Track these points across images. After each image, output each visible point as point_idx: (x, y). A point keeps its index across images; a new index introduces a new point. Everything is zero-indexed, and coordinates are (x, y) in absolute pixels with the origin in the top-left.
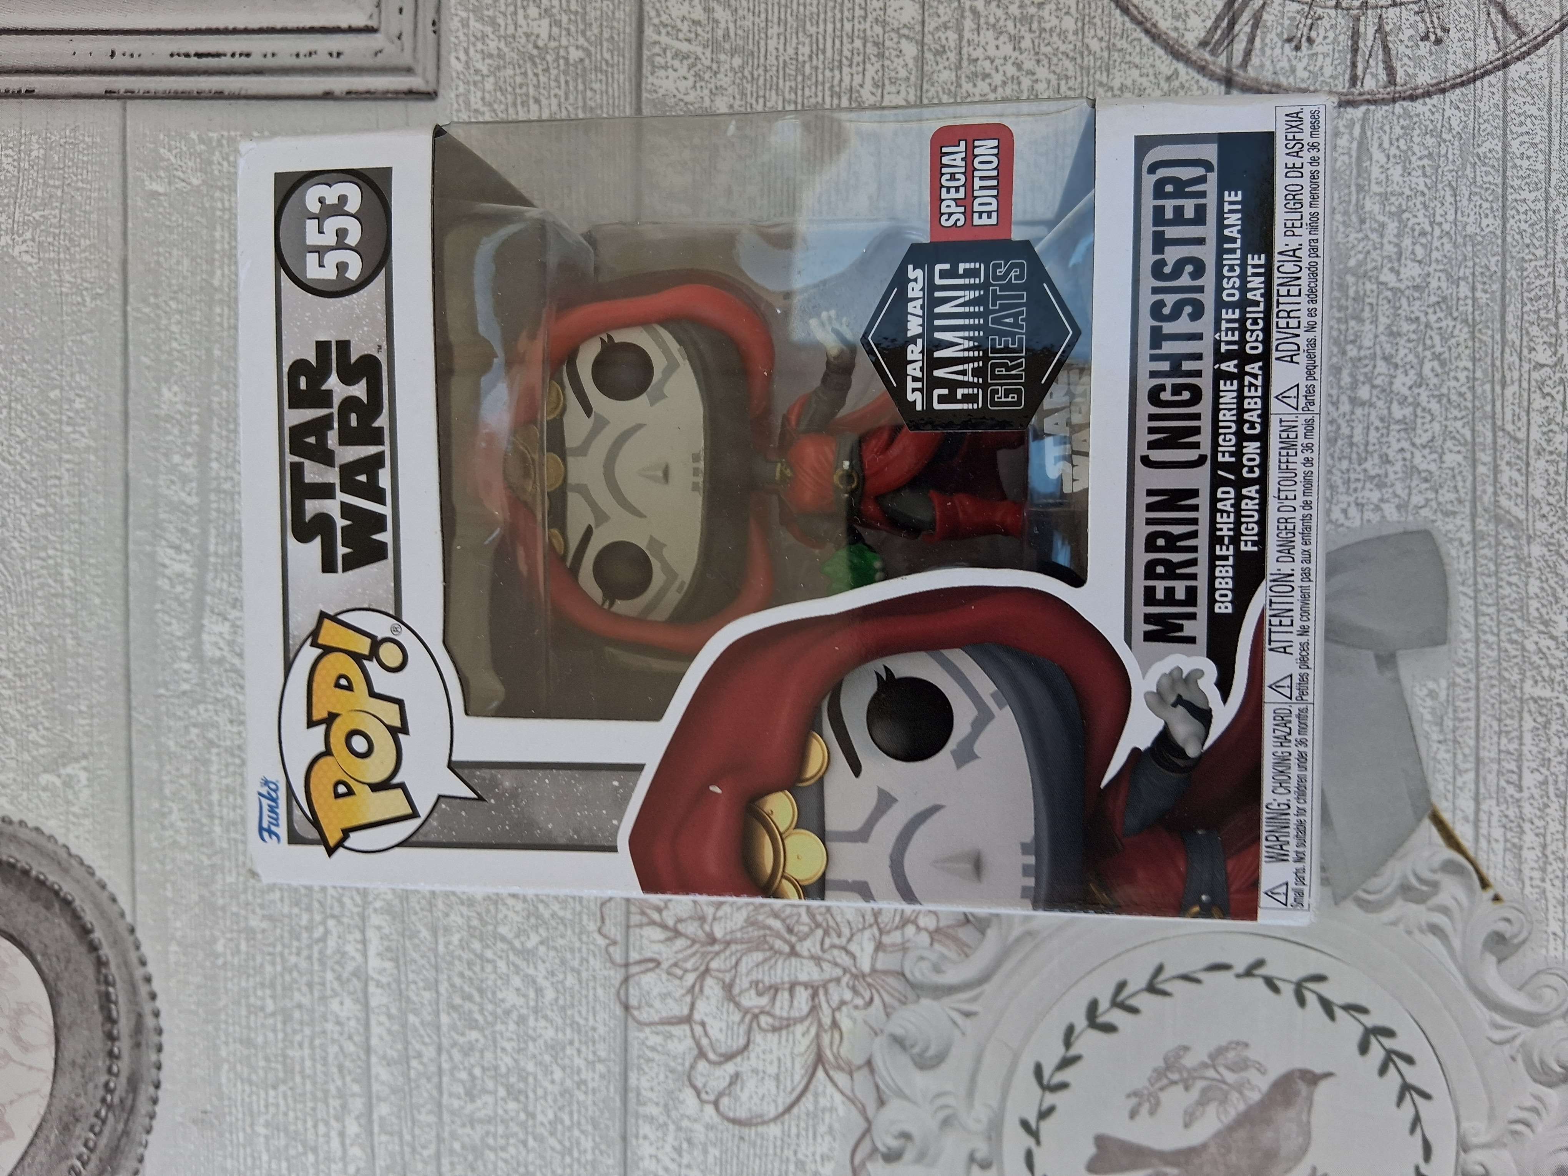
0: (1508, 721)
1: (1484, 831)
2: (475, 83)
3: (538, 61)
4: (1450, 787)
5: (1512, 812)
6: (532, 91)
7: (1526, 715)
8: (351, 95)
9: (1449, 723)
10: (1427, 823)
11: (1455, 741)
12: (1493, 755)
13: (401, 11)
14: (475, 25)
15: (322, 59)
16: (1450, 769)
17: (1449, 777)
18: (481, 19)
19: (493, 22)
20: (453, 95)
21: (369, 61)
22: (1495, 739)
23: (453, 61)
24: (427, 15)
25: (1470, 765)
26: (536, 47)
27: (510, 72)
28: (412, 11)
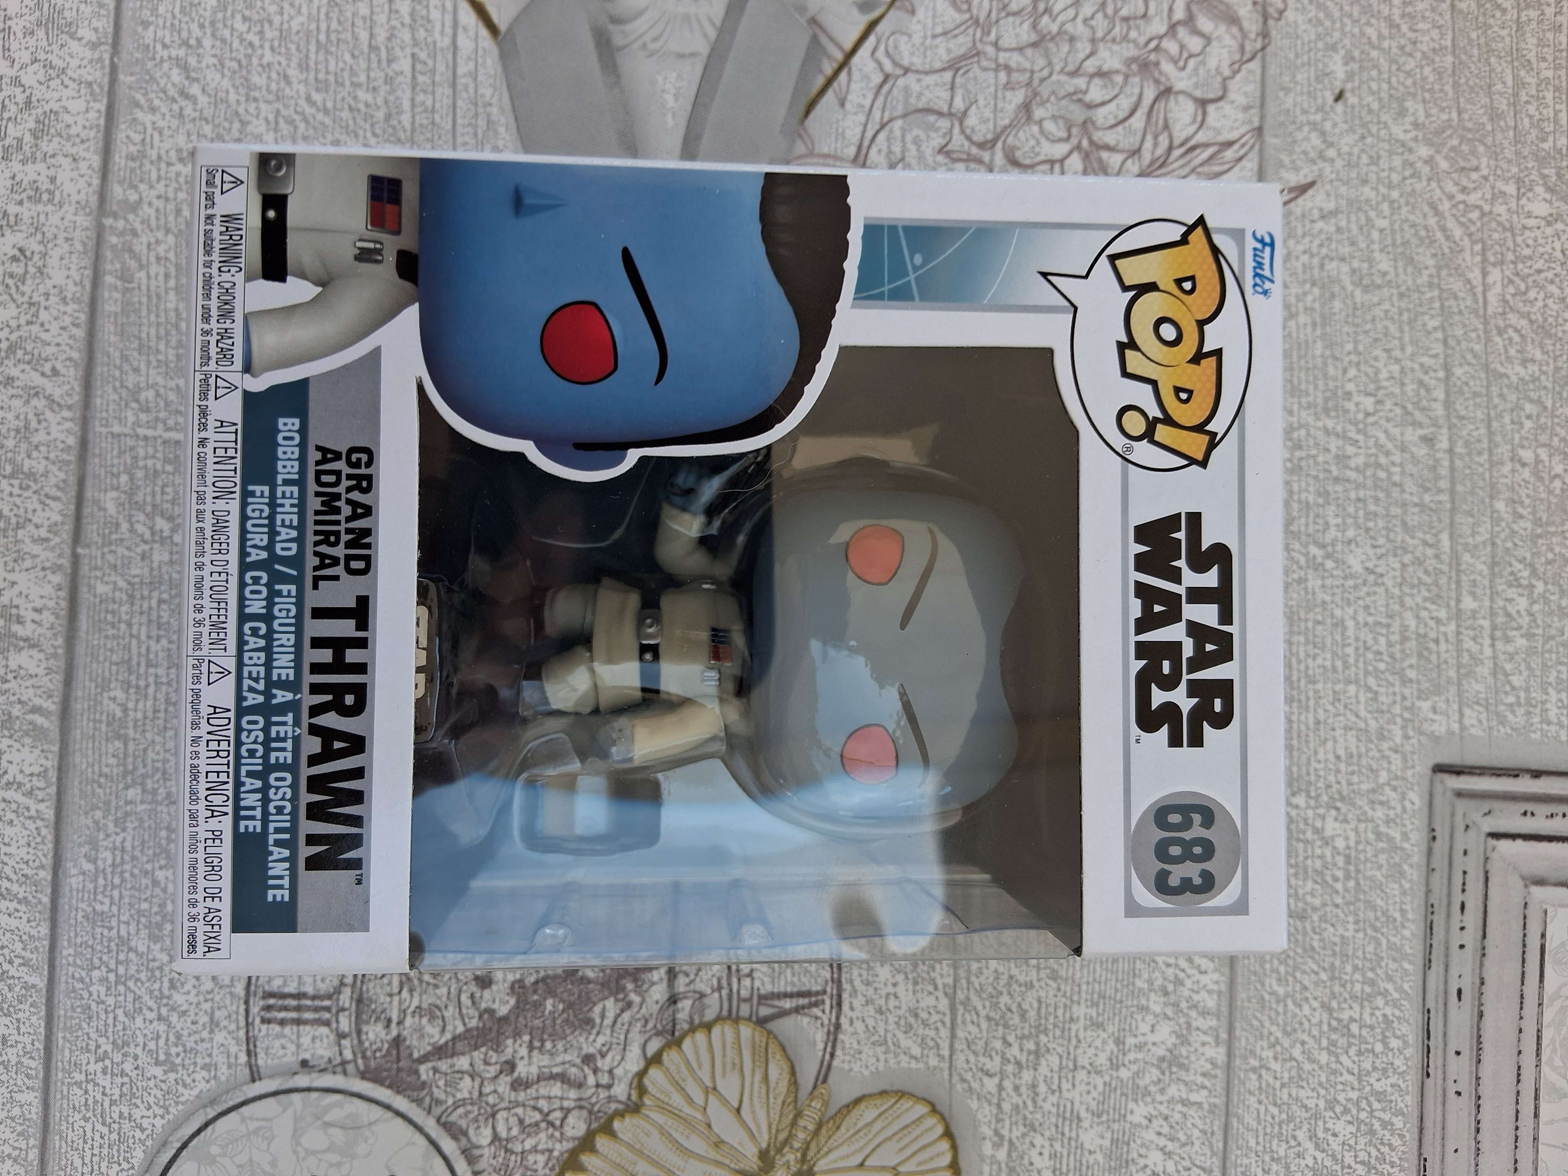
0: (425, 122)
1: (448, 18)
2: (1397, 778)
3: (1336, 796)
4: (480, 61)
5: (421, 34)
6: (1343, 767)
7: (408, 126)
8: (1514, 773)
9: (482, 122)
10: (503, 27)
11: (476, 105)
12: (439, 91)
13: (1465, 853)
14: (1395, 833)
15: (1542, 810)
16: (480, 78)
17: (481, 71)
18: (1390, 839)
19: (1379, 835)
20: (1418, 768)
21: (1496, 805)
22: (437, 105)
23: (1416, 800)
24: (1440, 846)
25: (461, 81)
26: (1337, 809)
27: (1364, 787)
28: (1455, 852)
